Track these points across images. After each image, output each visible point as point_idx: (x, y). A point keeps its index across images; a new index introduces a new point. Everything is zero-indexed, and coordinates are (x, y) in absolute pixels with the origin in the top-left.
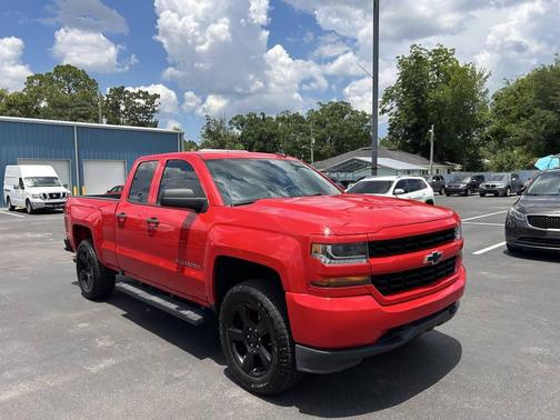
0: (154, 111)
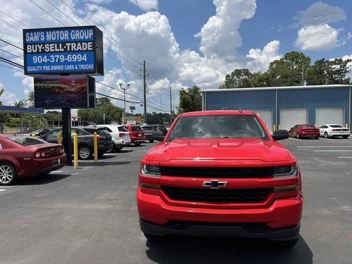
0: (346, 72)
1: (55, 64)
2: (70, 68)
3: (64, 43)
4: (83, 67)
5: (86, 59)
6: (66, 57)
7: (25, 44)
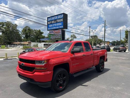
1: (54, 27)
2: (57, 28)
3: (56, 20)
4: (60, 27)
5: (61, 24)
6: (56, 24)
7: (48, 22)
